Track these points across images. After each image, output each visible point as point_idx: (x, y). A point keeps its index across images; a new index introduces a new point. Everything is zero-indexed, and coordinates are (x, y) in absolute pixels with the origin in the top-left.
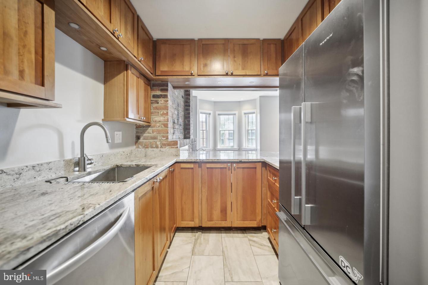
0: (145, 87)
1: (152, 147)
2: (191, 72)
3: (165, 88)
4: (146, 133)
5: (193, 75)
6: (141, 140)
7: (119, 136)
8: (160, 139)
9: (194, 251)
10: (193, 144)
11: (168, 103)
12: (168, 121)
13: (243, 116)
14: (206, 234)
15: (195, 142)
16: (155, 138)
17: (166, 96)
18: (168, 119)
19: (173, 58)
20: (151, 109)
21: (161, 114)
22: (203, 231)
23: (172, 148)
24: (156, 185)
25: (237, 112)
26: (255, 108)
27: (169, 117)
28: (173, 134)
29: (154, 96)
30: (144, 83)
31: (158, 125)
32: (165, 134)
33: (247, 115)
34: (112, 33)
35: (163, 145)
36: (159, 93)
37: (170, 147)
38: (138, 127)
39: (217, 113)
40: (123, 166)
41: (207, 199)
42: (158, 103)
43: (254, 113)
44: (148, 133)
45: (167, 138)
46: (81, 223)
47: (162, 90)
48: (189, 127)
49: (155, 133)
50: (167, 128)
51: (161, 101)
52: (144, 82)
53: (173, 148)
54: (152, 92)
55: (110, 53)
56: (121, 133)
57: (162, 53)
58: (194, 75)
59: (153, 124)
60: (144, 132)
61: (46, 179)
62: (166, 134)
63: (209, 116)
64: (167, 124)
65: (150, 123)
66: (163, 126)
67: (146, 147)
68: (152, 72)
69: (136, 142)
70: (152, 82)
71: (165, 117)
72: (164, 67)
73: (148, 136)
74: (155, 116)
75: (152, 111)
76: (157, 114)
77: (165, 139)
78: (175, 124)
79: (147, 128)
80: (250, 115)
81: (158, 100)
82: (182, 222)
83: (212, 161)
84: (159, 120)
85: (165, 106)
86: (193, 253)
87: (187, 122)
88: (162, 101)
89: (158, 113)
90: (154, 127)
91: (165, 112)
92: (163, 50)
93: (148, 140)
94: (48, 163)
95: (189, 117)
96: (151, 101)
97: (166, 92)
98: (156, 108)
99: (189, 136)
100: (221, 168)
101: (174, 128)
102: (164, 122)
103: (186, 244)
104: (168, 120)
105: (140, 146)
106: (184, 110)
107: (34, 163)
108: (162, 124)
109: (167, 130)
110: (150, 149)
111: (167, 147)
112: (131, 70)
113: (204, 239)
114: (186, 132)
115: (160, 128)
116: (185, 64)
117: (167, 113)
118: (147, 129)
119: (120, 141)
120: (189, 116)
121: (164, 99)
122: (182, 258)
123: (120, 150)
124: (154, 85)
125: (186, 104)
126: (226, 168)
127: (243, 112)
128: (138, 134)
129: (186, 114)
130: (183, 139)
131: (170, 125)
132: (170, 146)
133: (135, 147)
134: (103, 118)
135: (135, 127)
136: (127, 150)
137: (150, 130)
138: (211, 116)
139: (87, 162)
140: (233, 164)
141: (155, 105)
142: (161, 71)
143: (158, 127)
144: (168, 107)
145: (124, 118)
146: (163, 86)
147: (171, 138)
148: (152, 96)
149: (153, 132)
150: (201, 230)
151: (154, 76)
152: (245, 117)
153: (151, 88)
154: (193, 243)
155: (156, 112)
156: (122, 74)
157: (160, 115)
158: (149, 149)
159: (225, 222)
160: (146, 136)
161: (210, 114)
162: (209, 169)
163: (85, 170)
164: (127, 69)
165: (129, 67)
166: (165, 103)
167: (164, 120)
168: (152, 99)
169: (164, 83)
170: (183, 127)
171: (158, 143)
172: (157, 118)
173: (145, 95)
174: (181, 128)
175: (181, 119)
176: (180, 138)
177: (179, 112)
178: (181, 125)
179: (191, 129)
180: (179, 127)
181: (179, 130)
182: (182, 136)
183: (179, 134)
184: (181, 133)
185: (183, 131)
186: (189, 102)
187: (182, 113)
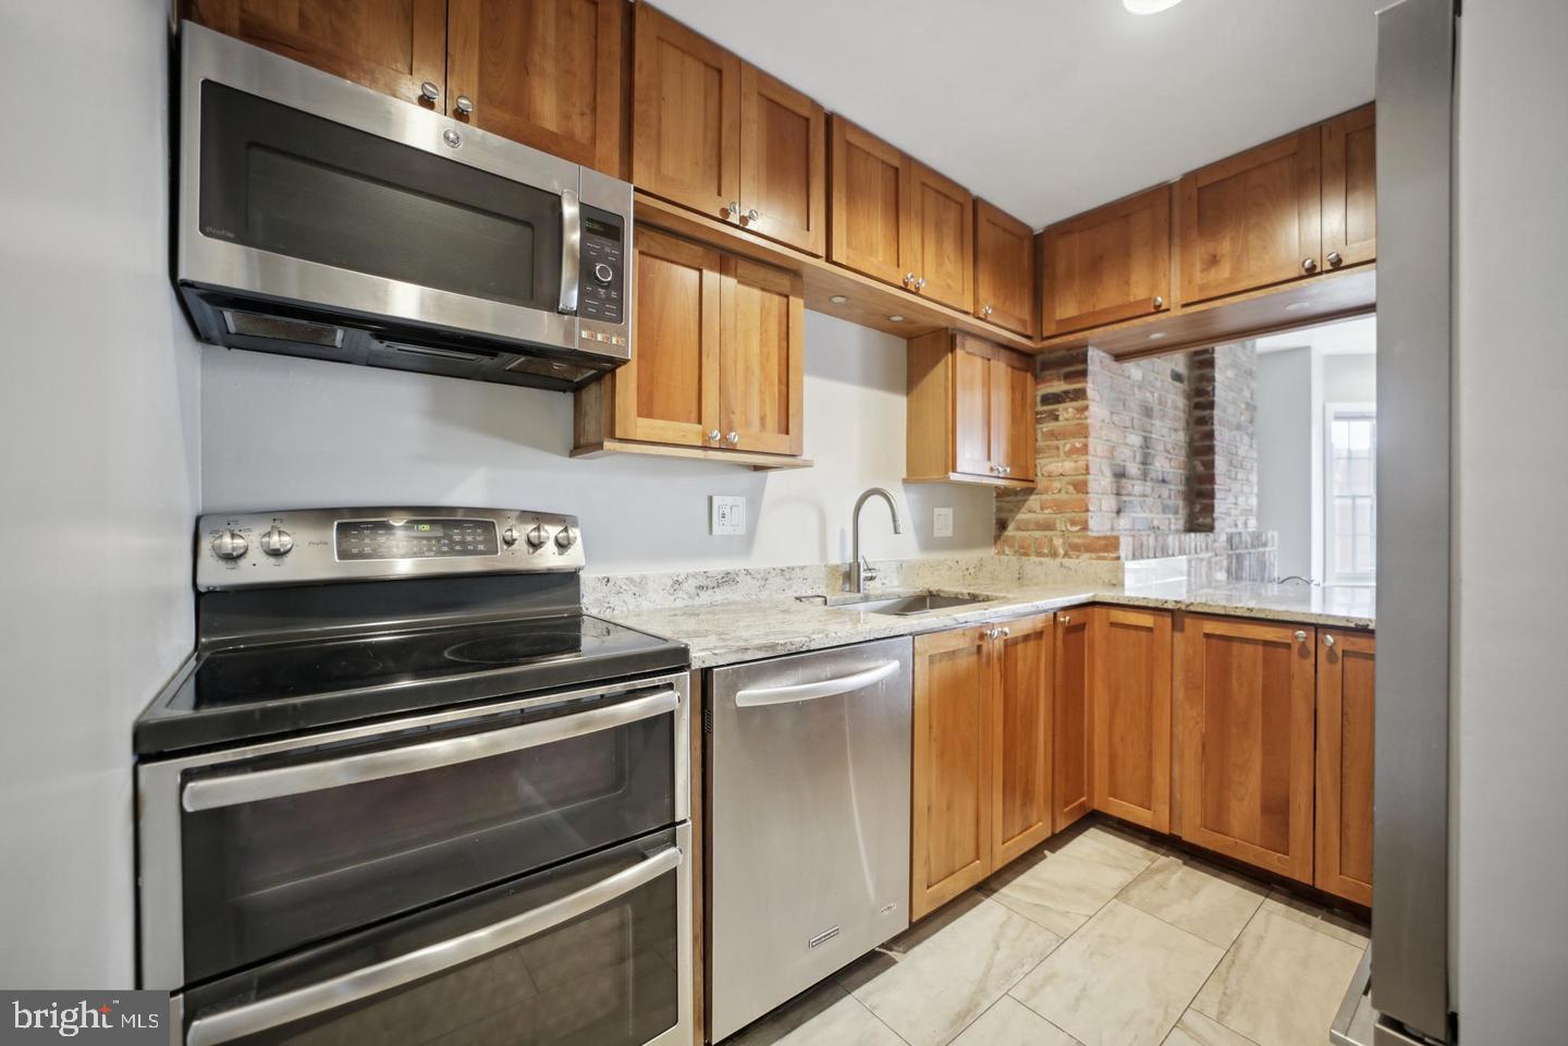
0: (1012, 378)
1: (1040, 554)
2: (1155, 300)
3: (1080, 367)
4: (1023, 510)
5: (1162, 308)
6: (1010, 531)
7: (945, 520)
8: (1064, 529)
9: (1128, 891)
10: (1239, 555)
11: (1086, 413)
12: (1088, 474)
14: (1200, 874)
15: (1264, 545)
16: (1047, 526)
17: (1080, 394)
18: (1087, 466)
19: (1094, 269)
20: (1036, 440)
21: (1065, 453)
22: (1191, 859)
23: (1099, 558)
24: (991, 646)
27: (1090, 458)
28: (1115, 515)
29: (1046, 400)
30: (1009, 369)
31: (1057, 485)
32: (1079, 515)
34: (901, 288)
35: (1074, 549)
36: (1058, 386)
37: (1094, 555)
38: (1002, 493)
40: (942, 594)
41: (1204, 747)
42: (1056, 418)
44: (1030, 511)
45: (1085, 528)
46: (805, 649)
47: (1068, 377)
48: (1208, 487)
49: (1049, 511)
50: (1083, 496)
51: (1067, 411)
52: (1008, 365)
53: (1104, 558)
54: (1039, 387)
55: (912, 322)
56: (950, 511)
57: (1061, 266)
58: (1168, 310)
59: (1041, 483)
60: (1018, 507)
61: (797, 595)
62: (1082, 514)
64: (1085, 483)
65: (1033, 481)
66: (1071, 488)
67: (1023, 552)
68: (1029, 333)
69: (997, 538)
70: (1039, 358)
71: (1076, 462)
72: (1066, 309)
73: (1028, 521)
74: (1049, 460)
75: (1040, 443)
76: (1054, 452)
77: (1077, 528)
78: (1124, 481)
79: (1026, 497)
81: (1057, 410)
82: (1111, 799)
83: (1223, 612)
84: (1061, 471)
85: (1078, 425)
86: (1122, 893)
87: (1200, 468)
88: (1070, 410)
89: (1058, 448)
90: (1046, 491)
91: (1078, 445)
92: (1065, 255)
93: (1029, 533)
94: (803, 568)
95: (1210, 450)
96: (1037, 413)
97: (1080, 382)
98: (1052, 435)
99: (1208, 521)
100: (1266, 643)
101: (1118, 494)
102: (1077, 477)
103: (1110, 866)
104: (1087, 468)
105: (1006, 549)
106: (1188, 423)
107: (784, 565)
108: (1068, 483)
109: (1083, 500)
110: (1033, 559)
111: (1086, 556)
112: (963, 347)
113: (1182, 881)
114: (1198, 507)
115: (1063, 496)
116: (1134, 278)
117: (1086, 446)
118: (1026, 500)
119: (949, 533)
120: (1208, 443)
121: (1075, 404)
122: (1080, 889)
123: (950, 556)
124: (1046, 366)
125: (1196, 400)
126: (1288, 646)
128: (1003, 515)
129: (1196, 436)
130: (1177, 531)
131: (1101, 482)
132: (1092, 552)
133: (993, 551)
134: (905, 476)
135: (995, 495)
136: (970, 557)
137: (1033, 501)
139: (863, 575)
140: (1325, 634)
141: (1047, 426)
142: (1058, 322)
143: (1057, 491)
144: (1086, 427)
145: (947, 473)
146: (1073, 364)
147: (1099, 524)
148: (1039, 399)
149: (1042, 509)
150: (1187, 858)
151: (1036, 343)
153: (1036, 377)
154: (1136, 873)
155: (1049, 447)
156: (941, 365)
157: (1062, 454)
158: (1031, 558)
159: (1279, 858)
160: (1022, 520)
162: (1213, 641)
163: (859, 591)
164: (952, 349)
165: (959, 340)
166: (1078, 416)
167: (1076, 469)
168: (1040, 408)
169: (1074, 352)
170: (1182, 488)
171: (1058, 542)
172: (1054, 466)
173: (1013, 400)
174: (1165, 494)
175: (1163, 460)
176: (1158, 528)
177: (1153, 436)
178: (1164, 481)
179: (1218, 495)
180: (1156, 490)
181: (1151, 499)
182: (1173, 521)
183: (1150, 516)
184: (1164, 512)
185: (1181, 503)
186: (1210, 389)
187: (1173, 437)
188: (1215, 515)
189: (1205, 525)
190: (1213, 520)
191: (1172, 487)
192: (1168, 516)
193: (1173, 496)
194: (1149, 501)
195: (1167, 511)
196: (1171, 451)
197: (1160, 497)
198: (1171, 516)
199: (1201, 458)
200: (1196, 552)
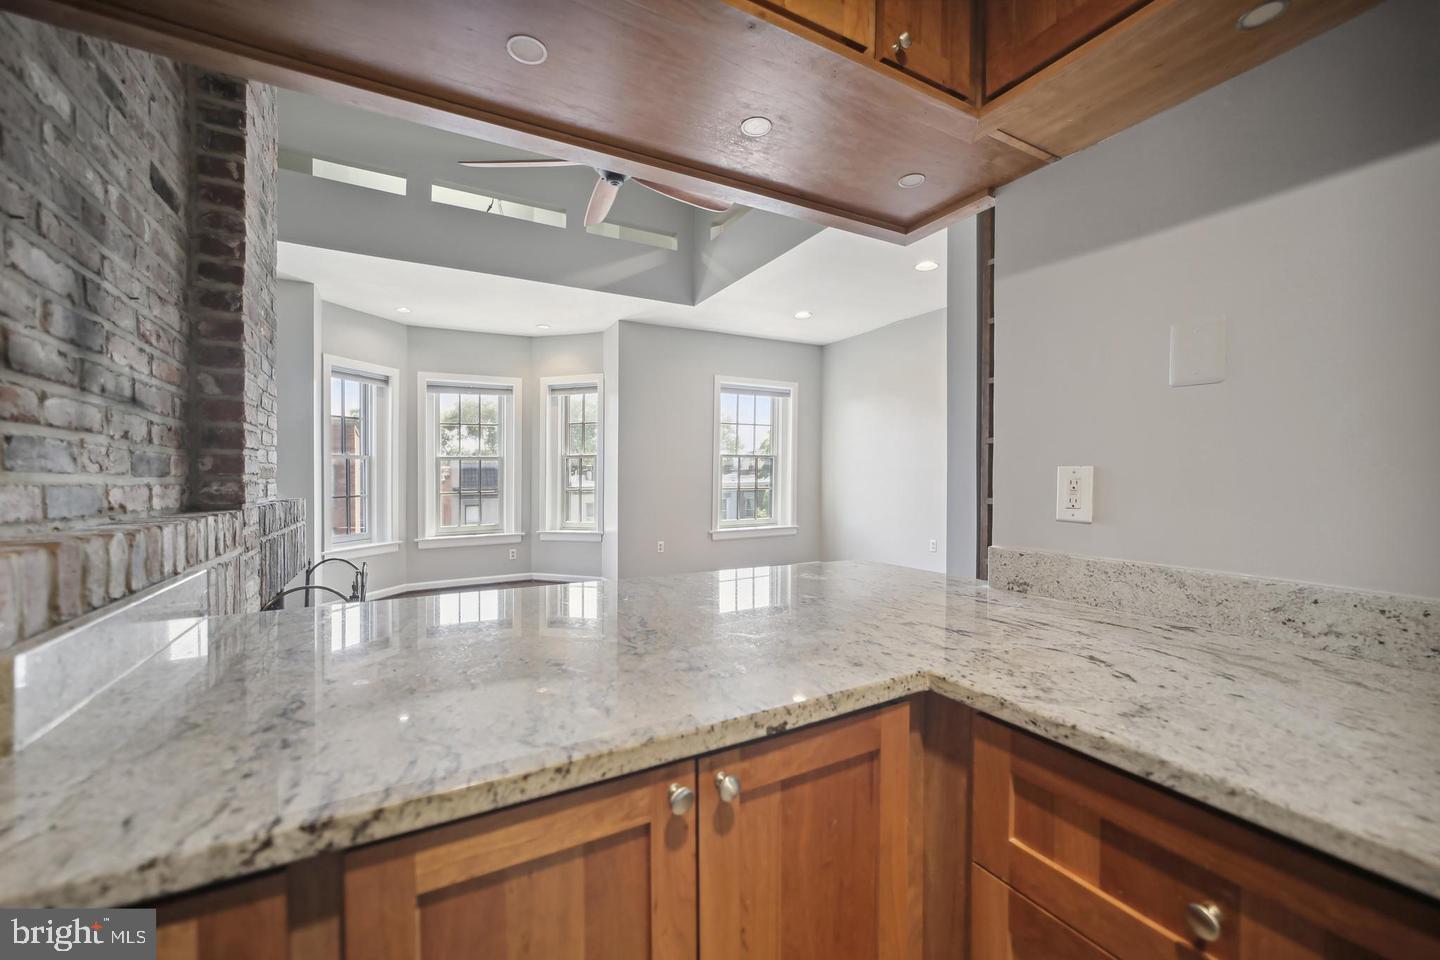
10: (272, 542)
13: (546, 398)
15: (296, 520)
25: (516, 383)
26: (598, 369)
33: (560, 397)
39: (425, 377)
43: (593, 388)
48: (231, 425)
63: (381, 393)
80: (576, 398)
87: (212, 389)
95: (234, 357)
99: (230, 488)
106: (186, 295)
114: (208, 463)
120: (229, 344)
125: (205, 257)
127: (546, 381)
130: (171, 511)
138: (393, 392)
152: (554, 402)
161: (386, 380)
170: (176, 423)
174: (139, 430)
175: (133, 352)
176: (123, 508)
177: (106, 285)
178: (134, 401)
179: (250, 442)
180: (116, 419)
181: (103, 439)
182: (157, 490)
183: (98, 480)
184: (134, 470)
185: (172, 452)
186: (234, 244)
187: (156, 312)
188: (245, 478)
189: (222, 497)
190: (242, 487)
191: (156, 419)
192: (146, 480)
193: (156, 440)
194: (97, 442)
195: (142, 468)
196: (153, 340)
197: (126, 435)
198: (153, 481)
199: (214, 370)
200: (218, 554)
